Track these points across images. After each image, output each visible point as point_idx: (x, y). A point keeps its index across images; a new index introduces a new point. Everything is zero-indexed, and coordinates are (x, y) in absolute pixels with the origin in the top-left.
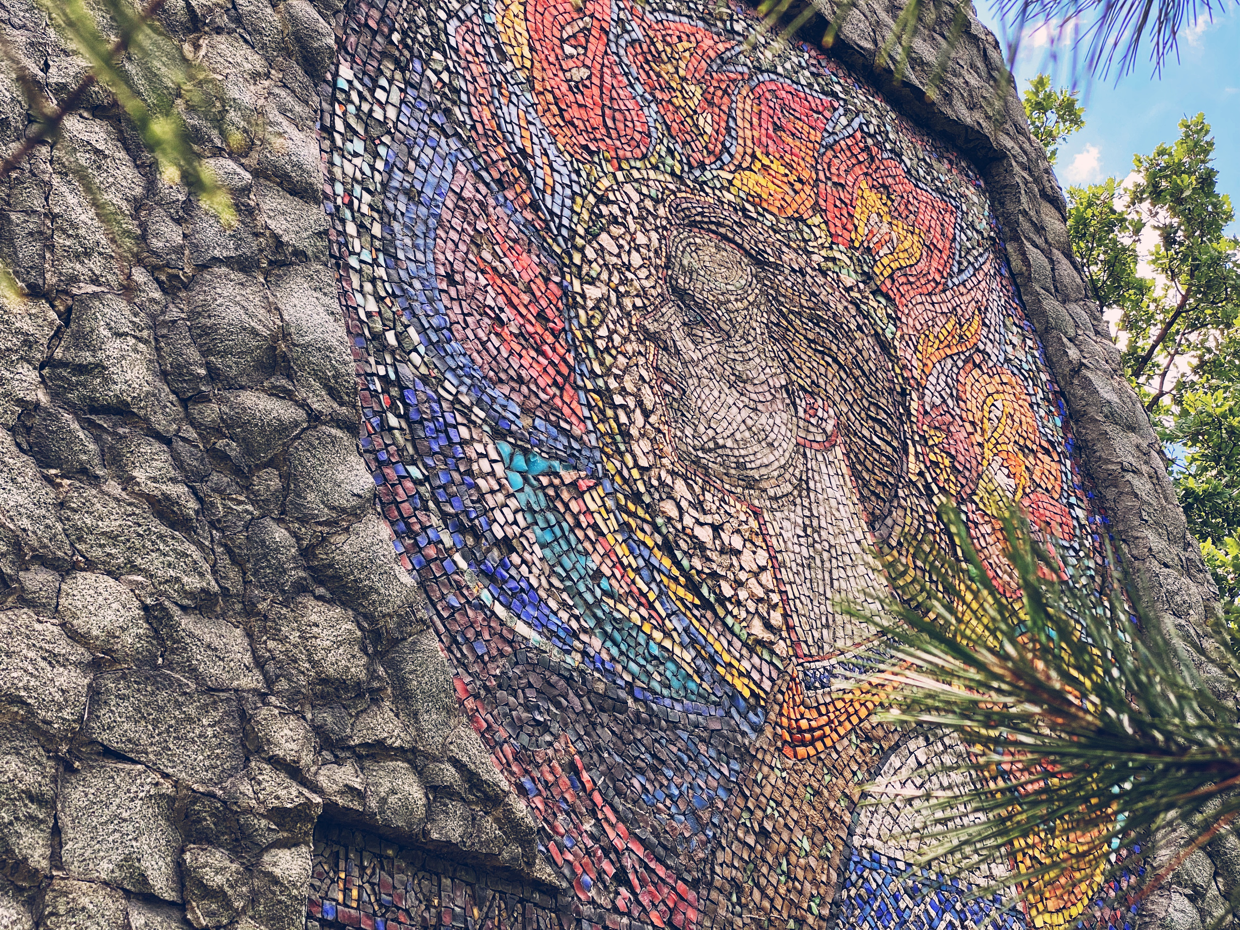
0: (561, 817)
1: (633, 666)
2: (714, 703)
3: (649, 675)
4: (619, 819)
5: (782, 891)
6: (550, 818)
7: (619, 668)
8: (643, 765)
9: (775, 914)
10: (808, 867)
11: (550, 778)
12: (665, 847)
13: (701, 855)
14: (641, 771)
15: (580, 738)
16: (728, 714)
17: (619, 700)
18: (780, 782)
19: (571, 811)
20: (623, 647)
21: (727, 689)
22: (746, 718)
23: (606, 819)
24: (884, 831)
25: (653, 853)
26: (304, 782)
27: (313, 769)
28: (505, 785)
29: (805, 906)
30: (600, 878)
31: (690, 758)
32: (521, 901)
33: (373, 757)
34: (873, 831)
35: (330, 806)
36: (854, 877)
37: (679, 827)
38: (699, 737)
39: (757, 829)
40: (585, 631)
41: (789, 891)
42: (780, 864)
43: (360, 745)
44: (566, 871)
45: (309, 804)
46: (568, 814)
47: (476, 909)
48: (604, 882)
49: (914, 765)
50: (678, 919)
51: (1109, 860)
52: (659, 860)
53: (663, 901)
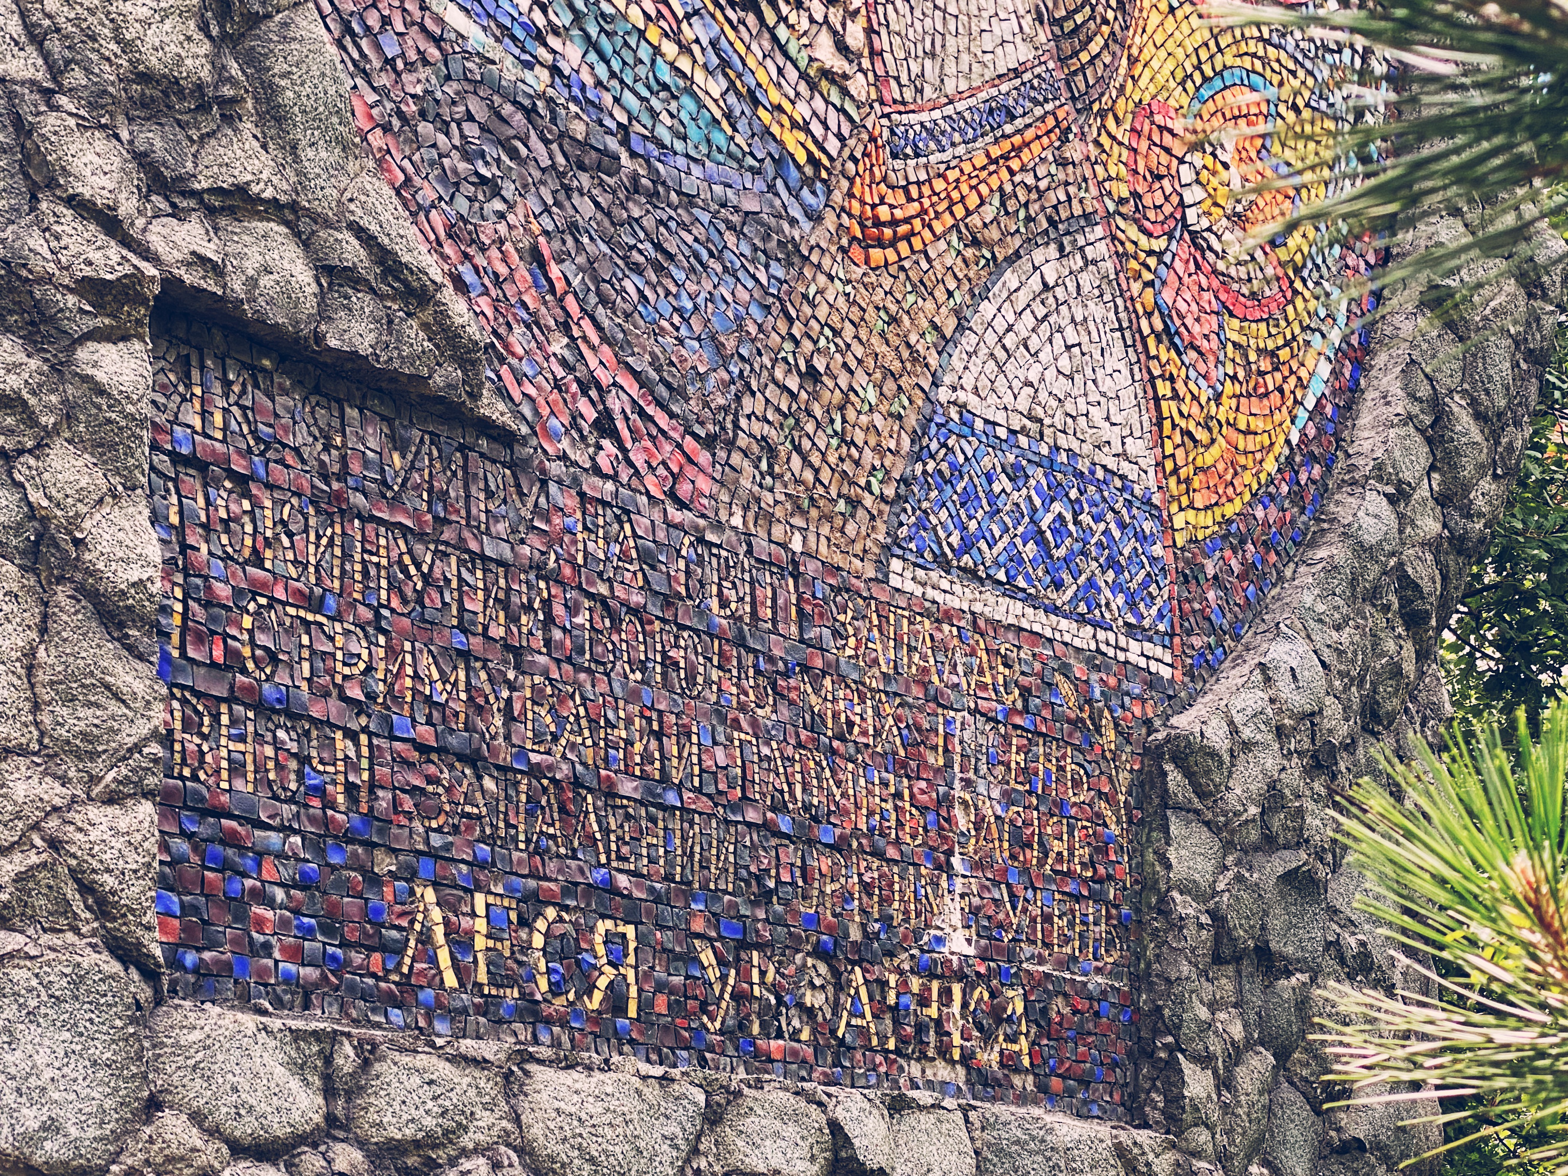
0: (519, 330)
1: (629, 98)
2: (751, 169)
3: (654, 115)
4: (604, 339)
5: (832, 459)
6: (502, 331)
7: (608, 99)
8: (641, 259)
9: (821, 490)
10: (871, 428)
11: (503, 270)
12: (668, 386)
13: (721, 401)
14: (638, 270)
15: (547, 210)
16: (771, 188)
17: (605, 152)
18: (841, 300)
19: (533, 323)
20: (616, 65)
21: (773, 147)
22: (797, 197)
23: (585, 338)
24: (984, 382)
25: (652, 393)
26: (127, 241)
27: (140, 222)
28: (436, 273)
29: (862, 482)
30: (574, 424)
31: (711, 255)
32: (461, 448)
33: (231, 212)
34: (968, 381)
35: (171, 283)
36: (934, 446)
37: (692, 359)
38: (726, 221)
39: (803, 368)
40: (556, 32)
41: (841, 459)
42: (832, 421)
43: (211, 191)
44: (526, 410)
45: (138, 276)
46: (528, 327)
47: (396, 457)
48: (580, 431)
49: (1038, 287)
50: (684, 490)
51: (1288, 442)
52: (660, 404)
53: (664, 463)
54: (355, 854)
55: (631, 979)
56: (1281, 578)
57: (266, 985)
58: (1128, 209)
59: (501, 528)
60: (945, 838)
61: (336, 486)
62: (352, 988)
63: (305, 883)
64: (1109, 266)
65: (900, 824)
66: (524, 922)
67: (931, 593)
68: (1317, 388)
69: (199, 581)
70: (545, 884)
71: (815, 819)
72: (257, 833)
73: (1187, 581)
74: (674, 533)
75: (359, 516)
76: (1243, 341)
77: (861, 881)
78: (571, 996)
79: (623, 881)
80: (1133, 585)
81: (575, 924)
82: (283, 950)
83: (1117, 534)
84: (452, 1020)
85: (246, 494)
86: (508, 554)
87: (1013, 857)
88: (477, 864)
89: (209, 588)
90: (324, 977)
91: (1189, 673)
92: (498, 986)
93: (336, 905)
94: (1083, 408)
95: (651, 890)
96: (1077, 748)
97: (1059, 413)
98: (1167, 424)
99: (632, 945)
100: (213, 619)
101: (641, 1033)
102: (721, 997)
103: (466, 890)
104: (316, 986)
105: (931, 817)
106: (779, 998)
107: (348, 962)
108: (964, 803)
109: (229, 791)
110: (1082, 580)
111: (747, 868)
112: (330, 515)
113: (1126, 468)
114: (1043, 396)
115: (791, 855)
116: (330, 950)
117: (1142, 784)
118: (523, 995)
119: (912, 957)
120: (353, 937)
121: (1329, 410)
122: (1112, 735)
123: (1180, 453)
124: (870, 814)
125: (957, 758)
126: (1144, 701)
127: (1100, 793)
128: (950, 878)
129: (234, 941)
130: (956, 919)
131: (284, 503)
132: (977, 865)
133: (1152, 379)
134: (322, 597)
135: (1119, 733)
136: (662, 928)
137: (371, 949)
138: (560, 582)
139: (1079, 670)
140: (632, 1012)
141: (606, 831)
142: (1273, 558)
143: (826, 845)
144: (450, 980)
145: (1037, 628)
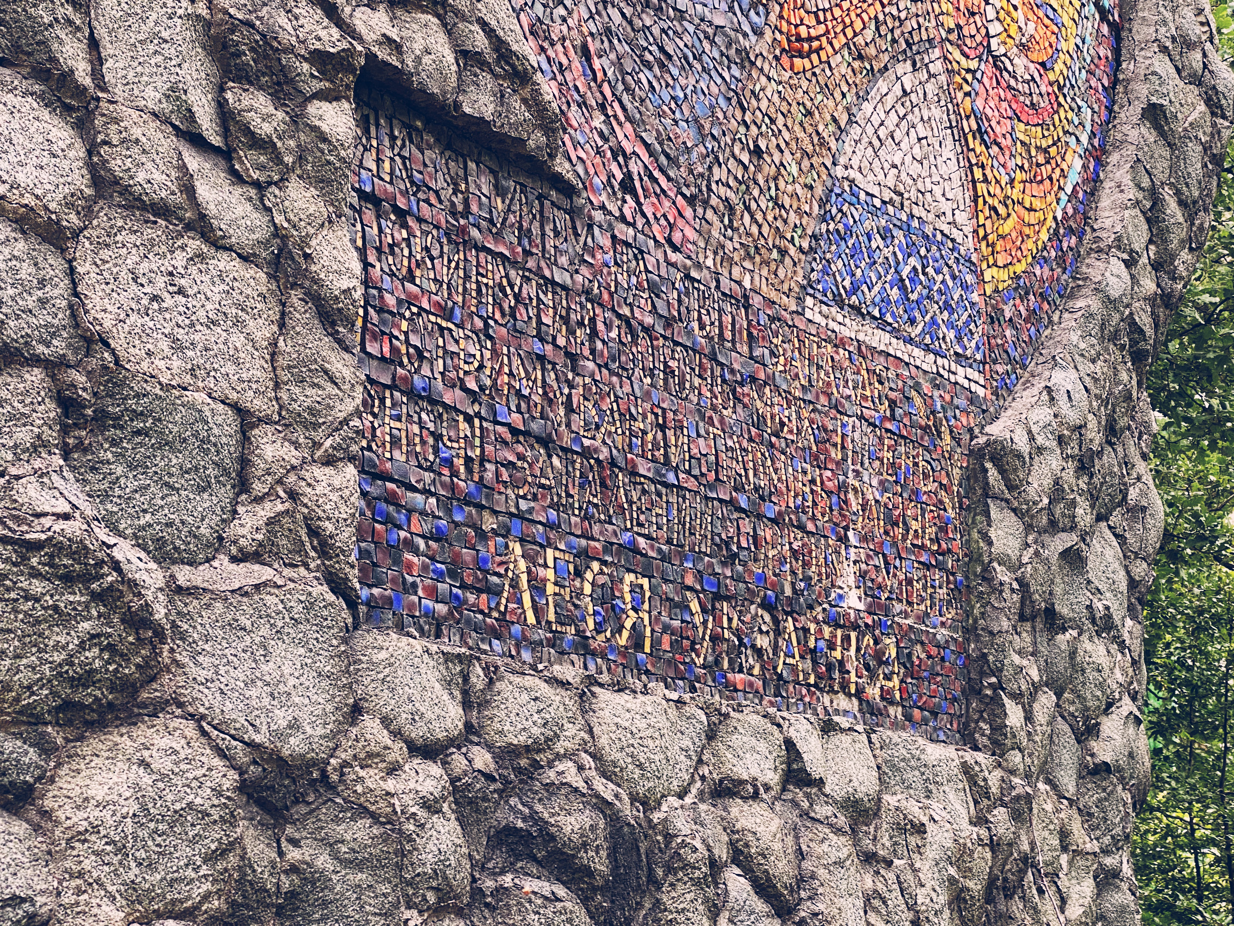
0: (573, 108)
4: (628, 118)
5: (770, 217)
6: (564, 107)
8: (651, 58)
9: (762, 242)
10: (794, 195)
11: (564, 61)
12: (667, 156)
13: (700, 170)
14: (649, 66)
15: (592, 16)
16: (731, 8)
18: (776, 96)
19: (583, 103)
22: (747, 16)
23: (615, 116)
24: (865, 163)
25: (657, 161)
29: (788, 236)
30: (609, 182)
31: (695, 57)
32: (540, 197)
34: (855, 163)
36: (834, 211)
37: (683, 135)
38: (704, 32)
39: (752, 147)
41: (776, 219)
42: (769, 189)
44: (580, 170)
46: (580, 106)
47: (499, 200)
48: (612, 187)
49: (900, 93)
50: (677, 237)
51: (1055, 218)
52: (661, 170)
53: (664, 216)
54: (470, 514)
55: (646, 622)
56: (1051, 322)
57: (413, 617)
58: (953, 37)
59: (563, 260)
60: (844, 516)
61: (462, 222)
62: (468, 621)
63: (438, 536)
64: (943, 78)
65: (815, 504)
66: (579, 574)
67: (832, 325)
68: (1074, 178)
69: (375, 292)
70: (592, 543)
71: (762, 498)
72: (409, 494)
73: (992, 322)
74: (672, 270)
75: (476, 247)
76: (1027, 140)
77: (791, 548)
78: (608, 634)
79: (642, 542)
80: (960, 323)
81: (610, 576)
82: (424, 588)
83: (950, 283)
84: (533, 650)
85: (404, 225)
86: (569, 282)
87: (886, 533)
88: (549, 525)
89: (381, 297)
90: (450, 613)
91: (995, 393)
92: (562, 624)
93: (458, 555)
94: (929, 186)
95: (660, 551)
96: (926, 449)
97: (913, 189)
98: (981, 200)
99: (648, 594)
100: (383, 322)
101: (653, 666)
102: (703, 638)
103: (541, 546)
104: (445, 619)
105: (834, 499)
106: (740, 640)
107: (466, 601)
108: (855, 489)
109: (391, 459)
110: (927, 318)
111: (719, 535)
112: (457, 244)
113: (956, 234)
114: (903, 175)
115: (746, 526)
116: (455, 590)
117: (968, 478)
118: (578, 633)
119: (824, 610)
120: (469, 581)
121: (1081, 195)
122: (947, 438)
123: (988, 223)
124: (796, 496)
125: (850, 453)
126: (968, 413)
127: (941, 484)
128: (847, 548)
129: (394, 581)
130: (851, 580)
131: (428, 233)
132: (864, 539)
133: (971, 165)
134: (453, 309)
135: (953, 438)
136: (666, 581)
137: (480, 591)
138: (601, 305)
139: (926, 387)
140: (647, 650)
141: (631, 503)
142: (1046, 306)
143: (769, 519)
144: (531, 619)
145: (899, 354)
